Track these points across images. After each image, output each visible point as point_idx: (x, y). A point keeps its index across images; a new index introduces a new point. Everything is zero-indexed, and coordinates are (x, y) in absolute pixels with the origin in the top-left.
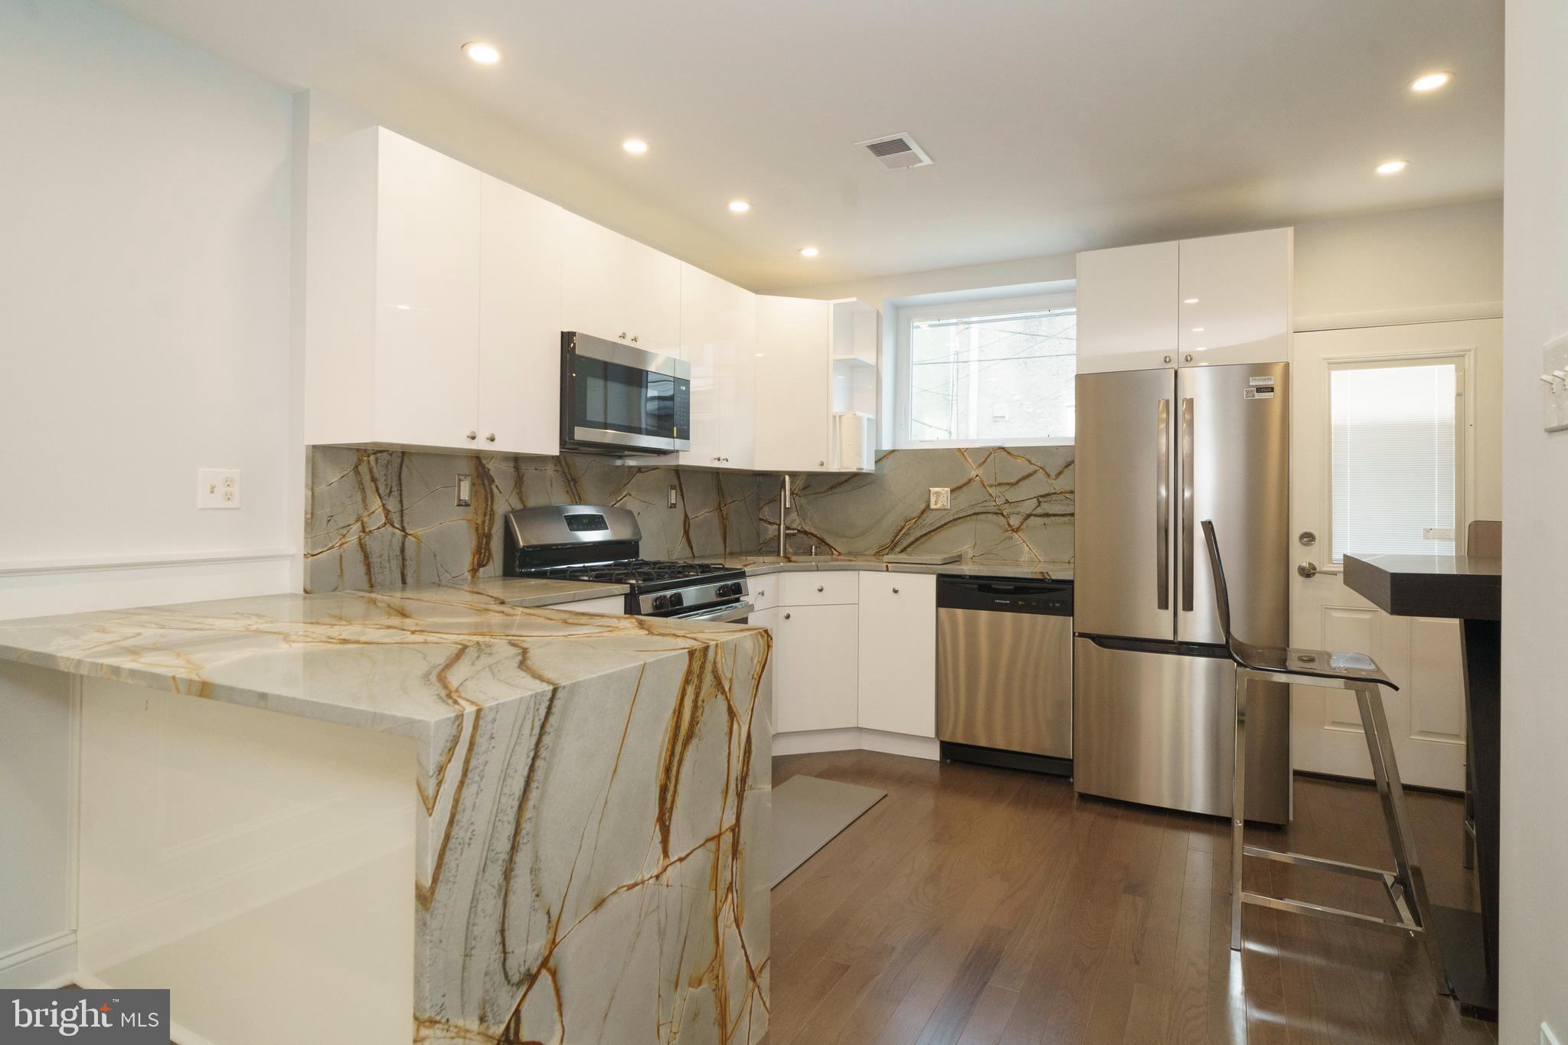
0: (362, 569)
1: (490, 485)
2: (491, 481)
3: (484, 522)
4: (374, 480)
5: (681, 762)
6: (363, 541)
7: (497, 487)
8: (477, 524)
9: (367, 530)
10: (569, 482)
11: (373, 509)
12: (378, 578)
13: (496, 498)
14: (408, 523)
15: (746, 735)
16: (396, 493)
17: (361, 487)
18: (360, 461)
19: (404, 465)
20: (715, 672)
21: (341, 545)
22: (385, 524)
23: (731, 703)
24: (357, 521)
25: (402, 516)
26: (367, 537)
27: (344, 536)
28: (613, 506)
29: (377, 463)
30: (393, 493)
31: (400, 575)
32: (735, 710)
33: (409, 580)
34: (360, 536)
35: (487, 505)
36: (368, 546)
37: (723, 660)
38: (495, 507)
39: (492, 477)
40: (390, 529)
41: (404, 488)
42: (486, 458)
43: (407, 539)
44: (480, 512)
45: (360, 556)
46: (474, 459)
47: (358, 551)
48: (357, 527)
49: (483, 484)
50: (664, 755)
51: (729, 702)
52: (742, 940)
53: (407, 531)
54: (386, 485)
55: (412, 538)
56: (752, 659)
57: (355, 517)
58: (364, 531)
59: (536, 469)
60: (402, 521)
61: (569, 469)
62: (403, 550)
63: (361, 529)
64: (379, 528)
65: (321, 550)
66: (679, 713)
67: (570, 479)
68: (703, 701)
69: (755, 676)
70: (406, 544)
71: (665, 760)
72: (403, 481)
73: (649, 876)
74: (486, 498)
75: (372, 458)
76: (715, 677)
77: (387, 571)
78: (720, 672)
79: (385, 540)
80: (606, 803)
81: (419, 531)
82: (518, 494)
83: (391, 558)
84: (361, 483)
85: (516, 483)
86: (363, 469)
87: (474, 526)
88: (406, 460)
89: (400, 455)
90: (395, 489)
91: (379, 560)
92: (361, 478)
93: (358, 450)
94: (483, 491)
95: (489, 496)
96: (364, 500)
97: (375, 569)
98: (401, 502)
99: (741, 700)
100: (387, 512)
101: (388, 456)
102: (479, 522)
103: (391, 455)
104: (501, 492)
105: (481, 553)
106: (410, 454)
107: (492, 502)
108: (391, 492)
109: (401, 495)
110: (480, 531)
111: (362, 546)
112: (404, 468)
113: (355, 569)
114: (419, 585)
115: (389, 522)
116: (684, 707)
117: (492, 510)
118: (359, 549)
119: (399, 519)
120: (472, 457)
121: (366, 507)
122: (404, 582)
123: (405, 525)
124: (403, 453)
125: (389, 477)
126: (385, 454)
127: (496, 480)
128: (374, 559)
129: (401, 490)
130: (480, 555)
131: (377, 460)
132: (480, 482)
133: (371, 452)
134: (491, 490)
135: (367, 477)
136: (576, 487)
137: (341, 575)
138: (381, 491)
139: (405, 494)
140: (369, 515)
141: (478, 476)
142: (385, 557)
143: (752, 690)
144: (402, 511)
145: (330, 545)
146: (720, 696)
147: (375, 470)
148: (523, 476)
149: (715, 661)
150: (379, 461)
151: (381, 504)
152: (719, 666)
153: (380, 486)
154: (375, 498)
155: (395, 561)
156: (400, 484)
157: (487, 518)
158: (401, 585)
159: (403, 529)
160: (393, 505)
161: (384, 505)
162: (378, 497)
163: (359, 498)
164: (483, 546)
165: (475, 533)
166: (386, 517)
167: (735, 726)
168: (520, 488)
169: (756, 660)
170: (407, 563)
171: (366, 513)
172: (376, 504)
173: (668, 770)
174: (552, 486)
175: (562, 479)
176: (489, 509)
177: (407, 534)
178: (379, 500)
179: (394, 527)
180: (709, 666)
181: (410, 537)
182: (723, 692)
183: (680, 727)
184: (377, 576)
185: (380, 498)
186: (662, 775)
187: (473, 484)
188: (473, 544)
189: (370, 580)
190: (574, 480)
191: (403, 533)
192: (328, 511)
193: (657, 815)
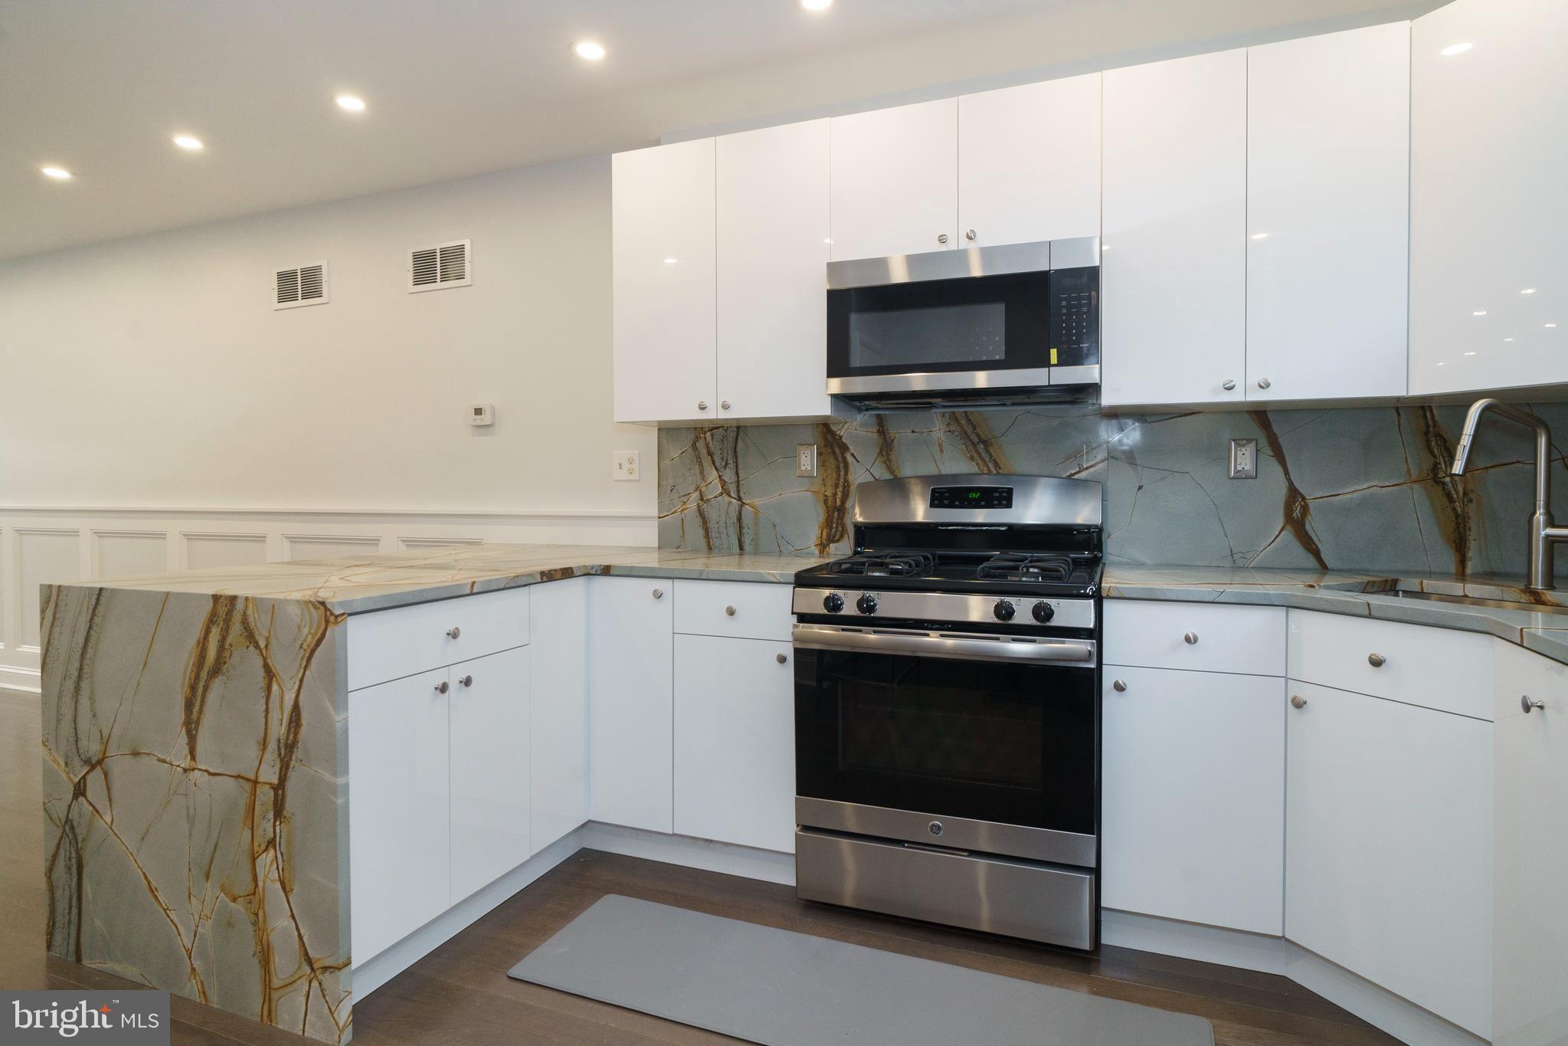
0: (701, 532)
1: (843, 453)
2: (844, 448)
3: (835, 494)
4: (710, 454)
5: (207, 689)
6: (701, 508)
7: (853, 455)
8: (826, 496)
9: (705, 499)
10: (974, 445)
11: (710, 480)
12: (715, 542)
13: (851, 469)
14: (745, 493)
15: (292, 703)
16: (731, 465)
17: (699, 460)
18: (697, 438)
19: (739, 438)
20: (245, 622)
21: (683, 510)
22: (722, 494)
23: (268, 661)
24: (696, 490)
25: (738, 487)
26: (705, 505)
27: (685, 503)
28: (1072, 475)
29: (713, 439)
30: (729, 466)
31: (737, 542)
32: (274, 670)
33: (747, 547)
34: (699, 504)
35: (840, 475)
36: (706, 513)
37: (256, 615)
38: (851, 478)
39: (844, 444)
40: (727, 498)
41: (740, 460)
42: (834, 424)
43: (743, 509)
44: (830, 483)
45: (699, 520)
46: (821, 426)
47: (697, 517)
48: (695, 495)
49: (834, 452)
50: (188, 673)
51: (265, 659)
52: (289, 904)
53: (744, 501)
54: (722, 458)
55: (750, 508)
56: (299, 627)
57: (693, 487)
58: (702, 499)
59: (913, 432)
60: (738, 491)
61: (974, 428)
62: (739, 519)
63: (699, 497)
64: (716, 497)
65: (666, 514)
66: (204, 645)
67: (976, 440)
68: (231, 645)
69: (305, 646)
70: (743, 513)
71: (190, 679)
72: (738, 454)
73: (177, 764)
74: (838, 468)
75: (708, 434)
76: (246, 628)
77: (724, 536)
78: (252, 625)
79: (722, 509)
80: (139, 684)
81: (757, 501)
82: (885, 462)
83: (728, 525)
84: (698, 457)
85: (881, 450)
86: (701, 445)
87: (822, 498)
88: (741, 433)
89: (735, 429)
90: (730, 461)
91: (716, 526)
92: (699, 453)
93: (695, 428)
94: (832, 460)
95: (842, 465)
96: (702, 472)
97: (713, 534)
98: (737, 474)
99: (286, 667)
100: (723, 483)
101: (724, 431)
102: (829, 493)
103: (726, 430)
104: (858, 462)
105: (831, 528)
106: (745, 427)
107: (846, 473)
108: (727, 464)
109: (737, 467)
110: (830, 504)
111: (701, 512)
112: (740, 441)
113: (696, 532)
114: (757, 552)
115: (726, 491)
116: (208, 642)
117: (846, 481)
118: (698, 515)
119: (735, 489)
120: (817, 425)
121: (703, 479)
122: (741, 548)
123: (742, 494)
124: (738, 428)
125: (725, 451)
126: (721, 429)
127: (851, 448)
128: (712, 524)
129: (736, 463)
130: (831, 530)
131: (712, 436)
132: (829, 450)
133: (707, 429)
134: (845, 460)
135: (704, 452)
136: (987, 451)
137: (683, 536)
138: (717, 464)
139: (740, 466)
140: (707, 485)
141: (826, 446)
142: (722, 524)
143: (299, 660)
144: (738, 482)
145: (674, 510)
146: (252, 648)
147: (711, 445)
148: (893, 441)
149: (245, 613)
150: (715, 437)
151: (717, 475)
152: (251, 619)
153: (716, 459)
154: (712, 470)
155: (732, 528)
156: (736, 456)
157: (840, 489)
158: (738, 551)
159: (740, 499)
160: (729, 476)
161: (720, 477)
162: (714, 470)
163: (697, 471)
164: (835, 520)
165: (824, 507)
166: (722, 487)
167: (275, 687)
168: (888, 455)
169: (306, 630)
170: (744, 531)
171: (704, 484)
172: (712, 475)
173: (193, 688)
174: (942, 451)
175: (963, 441)
176: (842, 480)
177: (744, 503)
178: (715, 472)
179: (730, 496)
180: (237, 617)
181: (747, 506)
182: (257, 646)
183: (204, 657)
184: (715, 541)
185: (717, 470)
186: (187, 690)
187: (820, 454)
188: (822, 517)
189: (709, 542)
190: (986, 443)
191: (739, 502)
192: (671, 481)
193: (183, 720)
